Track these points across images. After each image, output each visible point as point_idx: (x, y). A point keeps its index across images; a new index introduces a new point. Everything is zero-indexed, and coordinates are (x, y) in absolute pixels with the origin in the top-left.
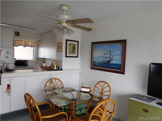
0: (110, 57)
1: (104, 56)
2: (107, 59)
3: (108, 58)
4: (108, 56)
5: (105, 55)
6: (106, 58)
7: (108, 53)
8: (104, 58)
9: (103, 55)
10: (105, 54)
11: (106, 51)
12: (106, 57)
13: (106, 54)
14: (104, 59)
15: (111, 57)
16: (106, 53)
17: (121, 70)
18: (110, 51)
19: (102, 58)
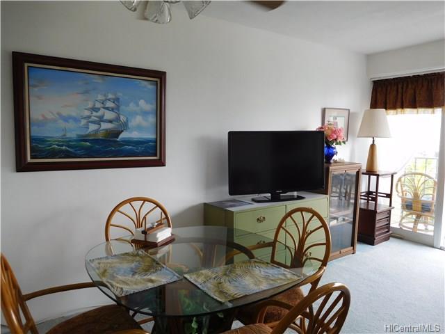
0: (118, 119)
1: (89, 117)
2: (105, 126)
3: (110, 122)
4: (109, 115)
5: (95, 114)
6: (100, 124)
7: (110, 104)
8: (92, 122)
9: (87, 113)
10: (94, 109)
11: (100, 97)
12: (101, 120)
13: (102, 110)
14: (93, 127)
15: (123, 118)
16: (98, 105)
17: (156, 156)
18: (116, 100)
19: (83, 122)
